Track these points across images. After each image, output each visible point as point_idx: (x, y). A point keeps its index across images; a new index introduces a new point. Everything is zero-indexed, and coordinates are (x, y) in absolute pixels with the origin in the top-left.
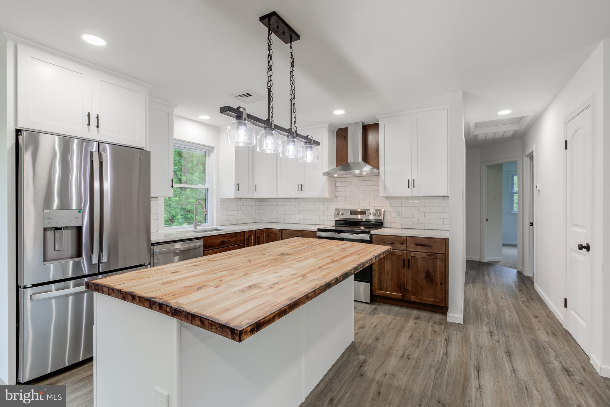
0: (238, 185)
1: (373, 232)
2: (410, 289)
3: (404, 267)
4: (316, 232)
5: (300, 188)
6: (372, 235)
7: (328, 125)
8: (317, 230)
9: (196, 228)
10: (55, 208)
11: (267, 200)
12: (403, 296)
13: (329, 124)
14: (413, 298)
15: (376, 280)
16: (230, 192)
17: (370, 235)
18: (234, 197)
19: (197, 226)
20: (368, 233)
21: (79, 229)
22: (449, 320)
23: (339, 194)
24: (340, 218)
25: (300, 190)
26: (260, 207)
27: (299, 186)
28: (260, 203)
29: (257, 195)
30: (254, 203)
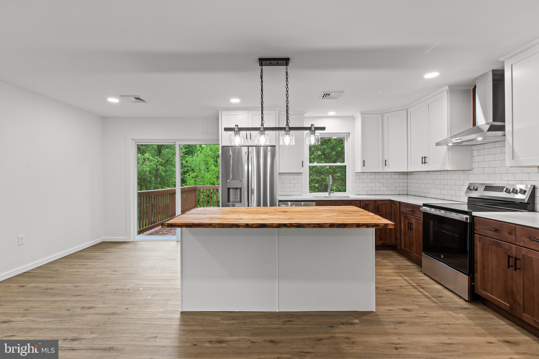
0: (364, 161)
1: (474, 214)
3: (510, 265)
4: (422, 207)
5: (424, 160)
6: (473, 217)
7: (447, 87)
8: (422, 205)
9: (330, 195)
10: (231, 179)
12: (510, 308)
13: (449, 86)
14: (526, 318)
15: (478, 276)
16: (359, 168)
17: (468, 216)
18: (361, 172)
19: (331, 194)
21: (241, 189)
23: (475, 165)
24: (474, 194)
25: (424, 162)
26: (405, 181)
27: (424, 159)
28: (405, 177)
29: (387, 169)
30: (397, 176)
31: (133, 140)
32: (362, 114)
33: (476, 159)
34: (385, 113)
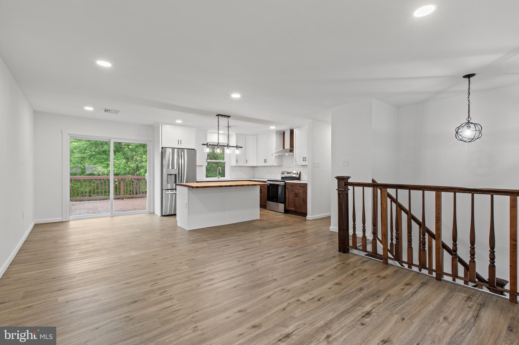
0: (237, 160)
1: (286, 182)
2: (298, 206)
3: (295, 196)
4: (267, 181)
6: (285, 183)
7: (275, 131)
9: (218, 179)
10: (170, 169)
11: (256, 167)
12: (295, 210)
14: (299, 211)
15: (287, 203)
16: (234, 164)
17: (284, 183)
18: (234, 166)
20: (284, 181)
21: (176, 175)
22: (307, 218)
23: (283, 164)
24: (283, 176)
25: (265, 162)
26: (253, 171)
27: (265, 160)
28: (253, 169)
29: (247, 165)
30: (249, 168)
31: (69, 134)
32: (237, 134)
33: (284, 161)
34: (247, 135)
